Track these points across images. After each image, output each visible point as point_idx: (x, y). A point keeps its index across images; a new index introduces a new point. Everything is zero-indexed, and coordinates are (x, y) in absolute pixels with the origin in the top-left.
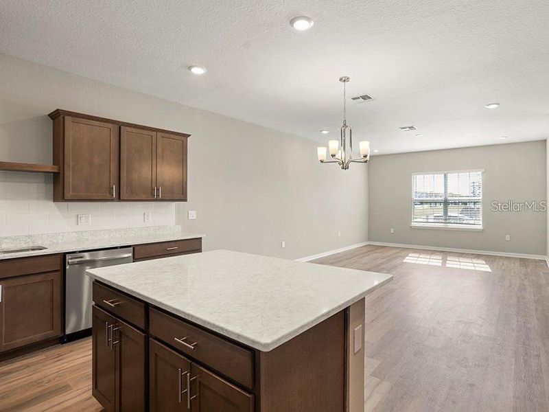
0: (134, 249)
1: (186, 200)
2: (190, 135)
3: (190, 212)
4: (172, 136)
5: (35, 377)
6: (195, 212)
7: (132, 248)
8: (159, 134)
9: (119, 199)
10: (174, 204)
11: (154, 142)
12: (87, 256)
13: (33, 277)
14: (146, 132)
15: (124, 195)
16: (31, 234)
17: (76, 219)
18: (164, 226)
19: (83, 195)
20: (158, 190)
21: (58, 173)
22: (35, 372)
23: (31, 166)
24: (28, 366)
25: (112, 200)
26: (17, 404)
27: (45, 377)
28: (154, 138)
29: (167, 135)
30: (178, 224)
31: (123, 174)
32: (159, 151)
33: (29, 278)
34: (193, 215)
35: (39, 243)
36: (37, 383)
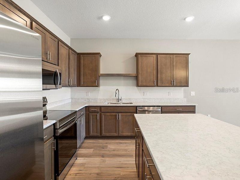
0: (162, 107)
1: (188, 86)
2: (190, 54)
3: (191, 92)
4: (180, 56)
5: (126, 148)
6: (194, 92)
7: (161, 107)
8: (174, 56)
9: (157, 86)
10: (183, 88)
11: (172, 60)
12: (146, 108)
13: (128, 113)
14: (168, 56)
15: (159, 84)
16: (130, 98)
17: (143, 94)
18: (178, 98)
19: (144, 84)
20: (174, 81)
21: (137, 76)
22: (127, 146)
23: (129, 74)
24: (126, 143)
25: (155, 86)
26: (120, 155)
27: (128, 149)
28: (172, 58)
29: (178, 56)
30: (185, 98)
31: (159, 75)
32: (174, 64)
33: (127, 113)
34: (193, 93)
35: (132, 102)
36: (126, 150)
